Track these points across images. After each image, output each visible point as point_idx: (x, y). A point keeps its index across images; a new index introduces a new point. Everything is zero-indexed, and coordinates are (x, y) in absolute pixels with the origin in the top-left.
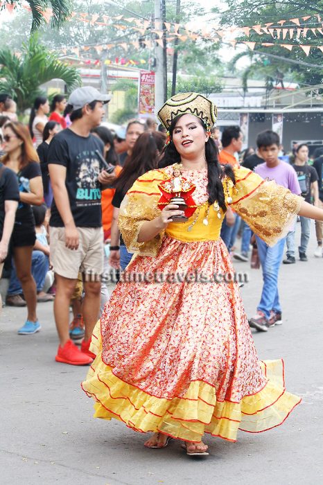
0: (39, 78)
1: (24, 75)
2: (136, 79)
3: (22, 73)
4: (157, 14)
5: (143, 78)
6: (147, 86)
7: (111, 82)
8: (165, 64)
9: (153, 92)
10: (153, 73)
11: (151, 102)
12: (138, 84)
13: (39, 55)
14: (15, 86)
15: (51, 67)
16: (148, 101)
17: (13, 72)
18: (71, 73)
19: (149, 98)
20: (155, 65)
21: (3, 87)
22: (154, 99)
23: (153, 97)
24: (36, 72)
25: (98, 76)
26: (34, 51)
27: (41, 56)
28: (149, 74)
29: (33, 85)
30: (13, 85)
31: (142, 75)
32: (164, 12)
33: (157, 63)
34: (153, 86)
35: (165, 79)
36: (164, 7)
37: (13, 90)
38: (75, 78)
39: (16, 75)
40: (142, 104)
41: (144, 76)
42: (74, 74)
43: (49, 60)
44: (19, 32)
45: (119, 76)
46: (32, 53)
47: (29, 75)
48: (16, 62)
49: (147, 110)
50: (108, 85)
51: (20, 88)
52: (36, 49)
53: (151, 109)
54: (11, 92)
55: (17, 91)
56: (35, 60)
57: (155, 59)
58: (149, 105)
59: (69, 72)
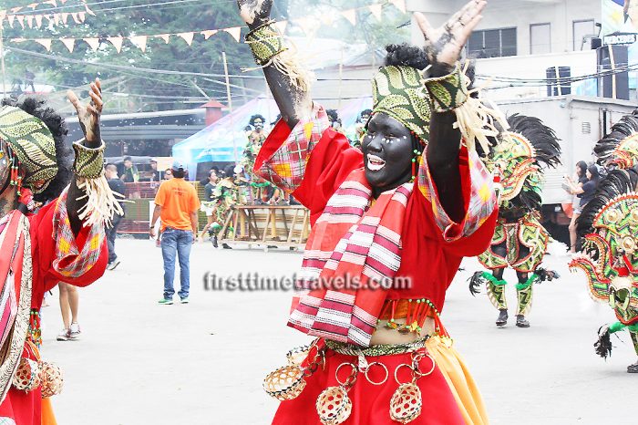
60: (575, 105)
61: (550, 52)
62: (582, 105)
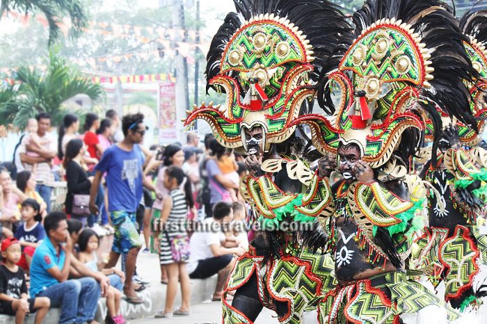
0: (62, 93)
1: (46, 92)
2: (155, 92)
3: (44, 89)
4: (176, 20)
5: (163, 90)
6: (167, 99)
7: (126, 96)
8: (186, 74)
9: (174, 105)
10: (173, 85)
11: (173, 116)
12: (157, 97)
13: (60, 69)
14: (37, 103)
15: (75, 82)
16: (169, 114)
17: (34, 89)
18: (95, 88)
19: (170, 112)
20: (175, 75)
21: (24, 105)
22: (175, 113)
23: (174, 111)
24: (59, 87)
25: (113, 90)
26: (54, 65)
27: (62, 71)
28: (169, 86)
29: (56, 102)
30: (35, 103)
31: (161, 87)
32: (183, 18)
33: (178, 73)
34: (173, 98)
35: (187, 90)
36: (183, 13)
37: (34, 108)
38: (100, 93)
39: (37, 92)
40: (163, 118)
41: (163, 88)
42: (98, 89)
43: (72, 74)
44: (23, 44)
45: (134, 89)
46: (53, 67)
47: (52, 91)
48: (36, 78)
49: (168, 124)
50: (124, 99)
51: (41, 105)
52: (56, 63)
53: (172, 124)
54: (32, 110)
55: (38, 108)
56: (57, 75)
57: (175, 70)
58: (170, 119)
59: (93, 88)
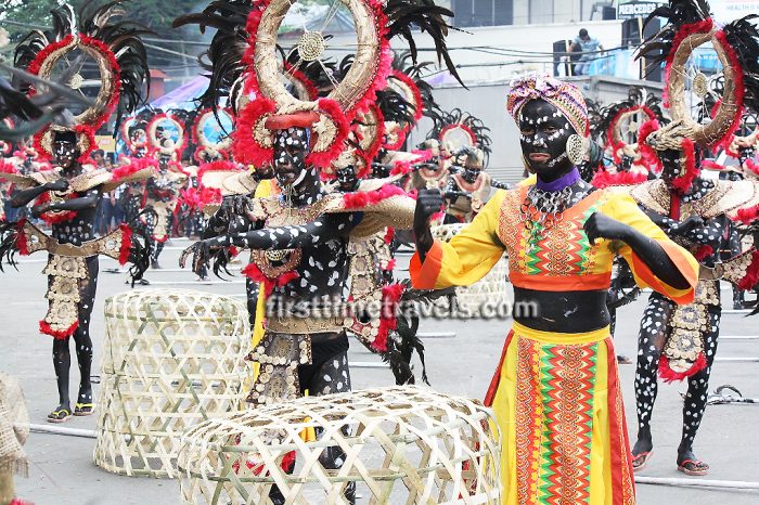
60: (601, 87)
61: (553, 22)
62: (609, 88)
